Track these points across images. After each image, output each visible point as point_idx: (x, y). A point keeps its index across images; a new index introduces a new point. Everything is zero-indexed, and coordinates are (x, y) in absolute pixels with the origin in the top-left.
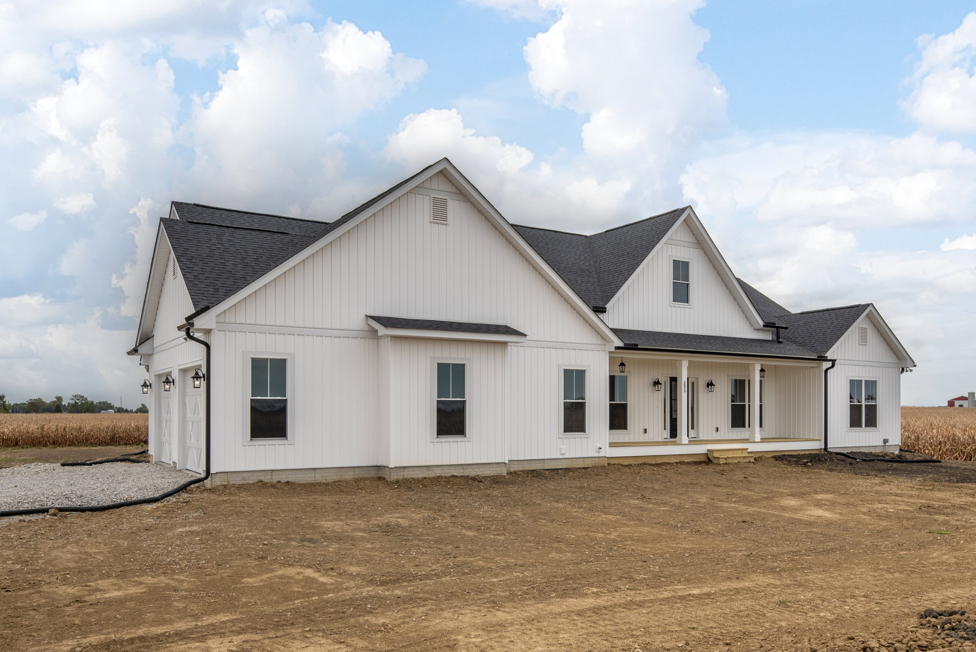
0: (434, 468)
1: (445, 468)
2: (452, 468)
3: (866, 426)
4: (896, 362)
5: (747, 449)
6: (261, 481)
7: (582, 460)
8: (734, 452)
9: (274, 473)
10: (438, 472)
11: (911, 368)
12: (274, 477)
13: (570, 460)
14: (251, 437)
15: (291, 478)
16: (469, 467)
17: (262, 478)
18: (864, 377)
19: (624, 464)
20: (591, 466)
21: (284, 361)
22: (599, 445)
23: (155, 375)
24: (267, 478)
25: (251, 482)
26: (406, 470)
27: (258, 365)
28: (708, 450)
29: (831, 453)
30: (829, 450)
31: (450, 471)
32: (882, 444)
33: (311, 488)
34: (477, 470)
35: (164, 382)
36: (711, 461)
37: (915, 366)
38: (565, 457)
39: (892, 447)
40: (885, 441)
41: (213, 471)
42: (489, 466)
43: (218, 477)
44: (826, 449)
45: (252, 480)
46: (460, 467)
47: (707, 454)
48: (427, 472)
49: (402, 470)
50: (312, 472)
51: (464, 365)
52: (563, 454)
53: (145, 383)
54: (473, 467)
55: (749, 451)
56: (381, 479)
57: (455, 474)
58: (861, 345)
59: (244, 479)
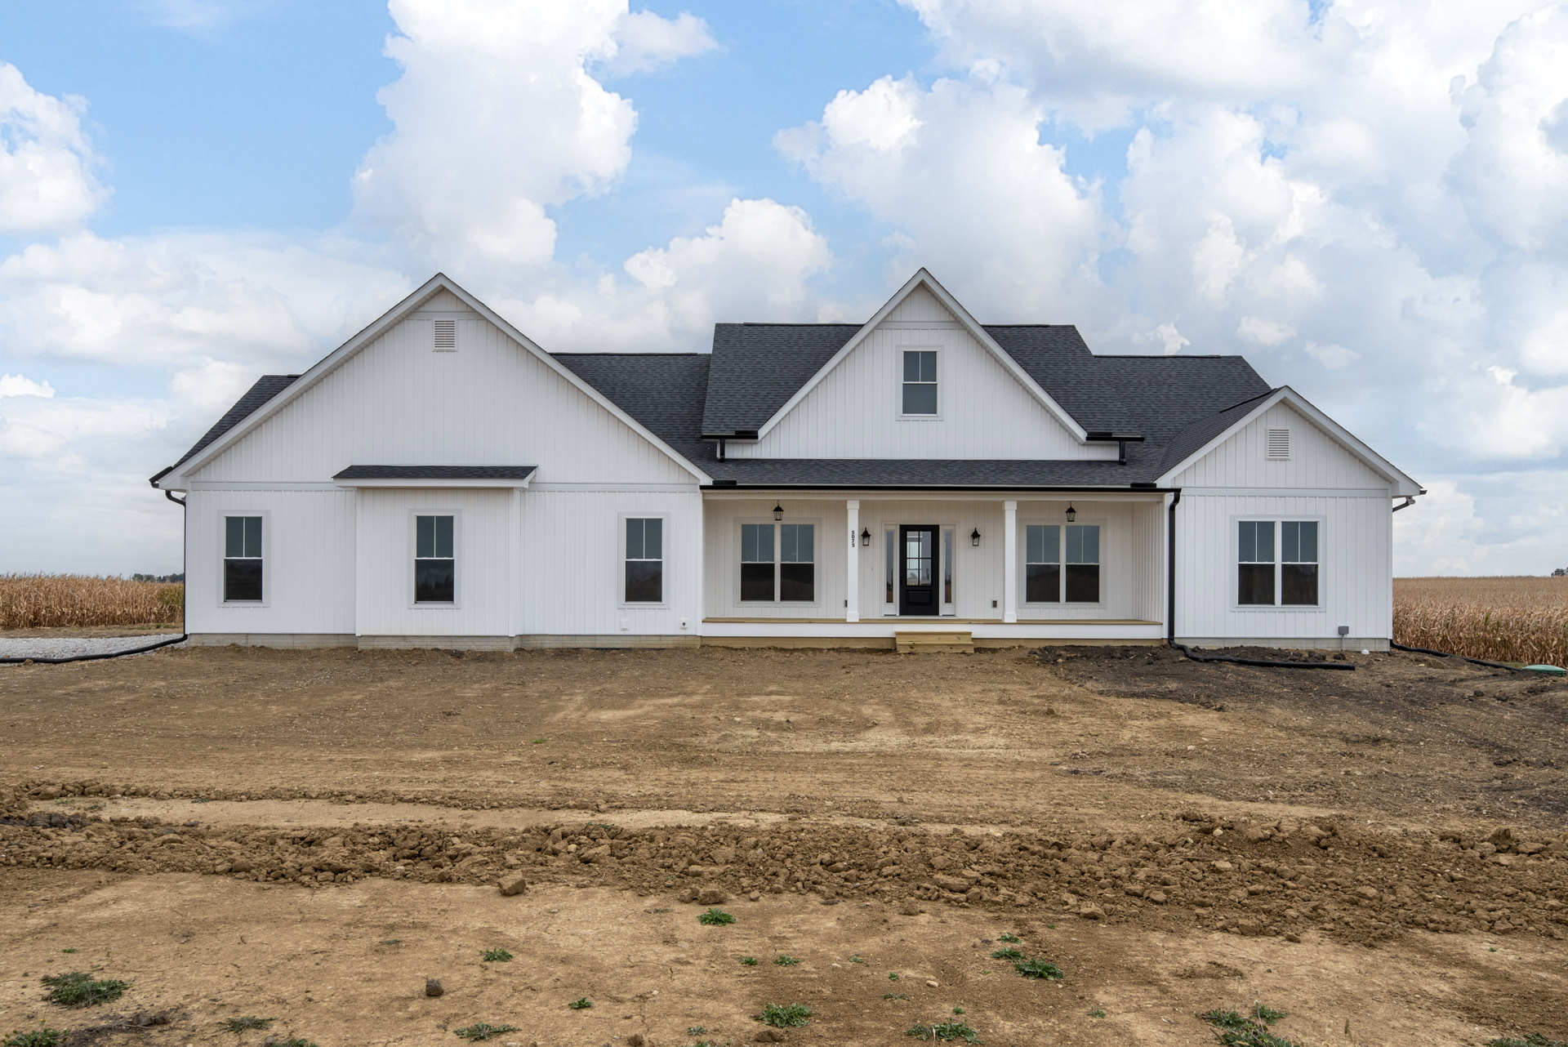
0: (412, 639)
1: (427, 640)
2: (435, 639)
3: (1284, 602)
4: (1382, 487)
5: (970, 633)
6: (233, 645)
7: (658, 638)
8: (941, 637)
9: (249, 637)
10: (417, 644)
12: (249, 641)
13: (638, 638)
14: (225, 599)
15: (267, 643)
16: (458, 640)
17: (236, 642)
18: (1280, 516)
19: (735, 646)
20: (671, 647)
21: (259, 519)
22: (683, 620)
24: (241, 642)
25: (225, 645)
26: (377, 639)
27: (233, 524)
28: (896, 633)
29: (1174, 646)
30: (1176, 641)
31: (434, 644)
32: (1336, 635)
33: (291, 654)
34: (469, 643)
37: (1423, 492)
38: (631, 633)
39: (1364, 641)
40: (1343, 631)
41: (187, 632)
42: (486, 639)
43: (193, 638)
44: (1170, 639)
45: (226, 643)
46: (446, 639)
47: (892, 638)
48: (403, 643)
49: (372, 639)
50: (291, 637)
51: (452, 517)
52: (624, 630)
54: (465, 639)
55: (973, 636)
57: (440, 647)
58: (1270, 460)
59: (218, 641)
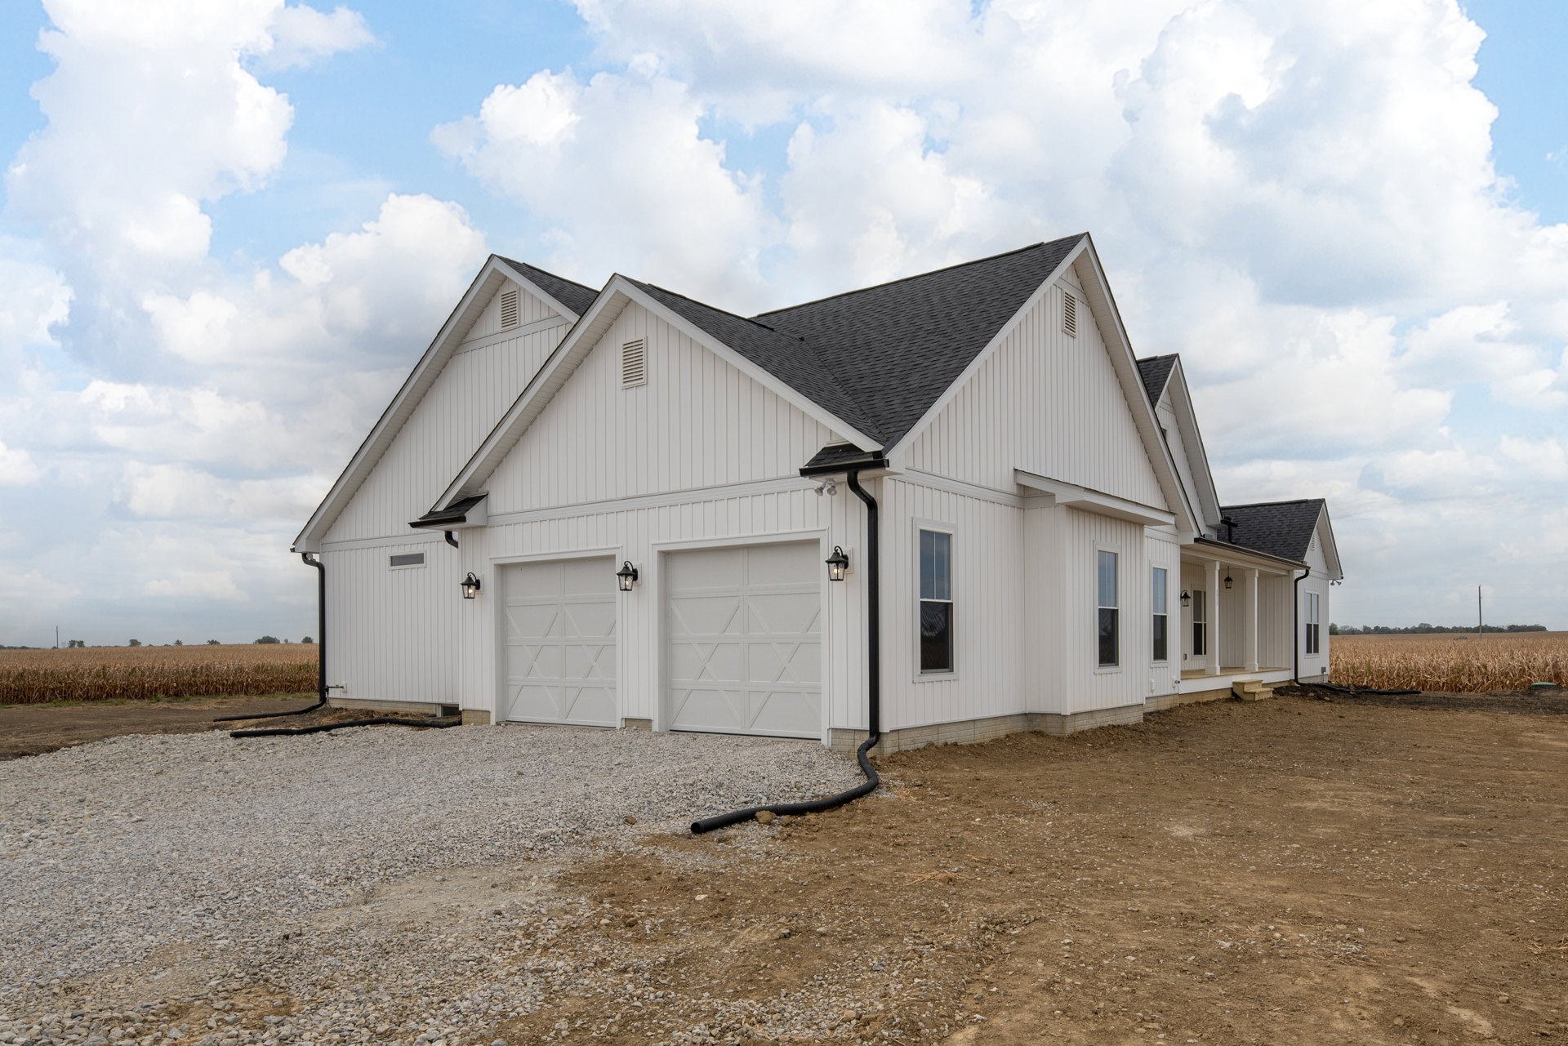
0: (1096, 715)
1: (1103, 714)
2: (1107, 713)
3: (1313, 651)
4: (1327, 573)
5: (1260, 681)
6: (931, 744)
7: (1164, 699)
9: (940, 730)
10: (1099, 721)
11: (1339, 581)
12: (940, 736)
13: (1157, 700)
14: (922, 668)
15: (955, 737)
16: (1119, 712)
18: (1313, 590)
20: (1169, 706)
22: (1175, 678)
23: (495, 565)
25: (920, 745)
26: (1077, 718)
28: (1234, 683)
29: (1301, 684)
30: (1300, 681)
31: (1107, 718)
32: (1320, 673)
34: (1124, 716)
35: (619, 574)
36: (1240, 698)
38: (1155, 694)
39: (1326, 674)
40: (1323, 668)
41: (885, 726)
42: (1132, 710)
44: (1296, 680)
45: (921, 742)
47: (1232, 688)
48: (1091, 722)
49: (1074, 719)
51: (1116, 555)
53: (470, 578)
54: (1122, 711)
56: (1039, 734)
57: (1111, 723)
58: (1318, 548)
59: (913, 741)
